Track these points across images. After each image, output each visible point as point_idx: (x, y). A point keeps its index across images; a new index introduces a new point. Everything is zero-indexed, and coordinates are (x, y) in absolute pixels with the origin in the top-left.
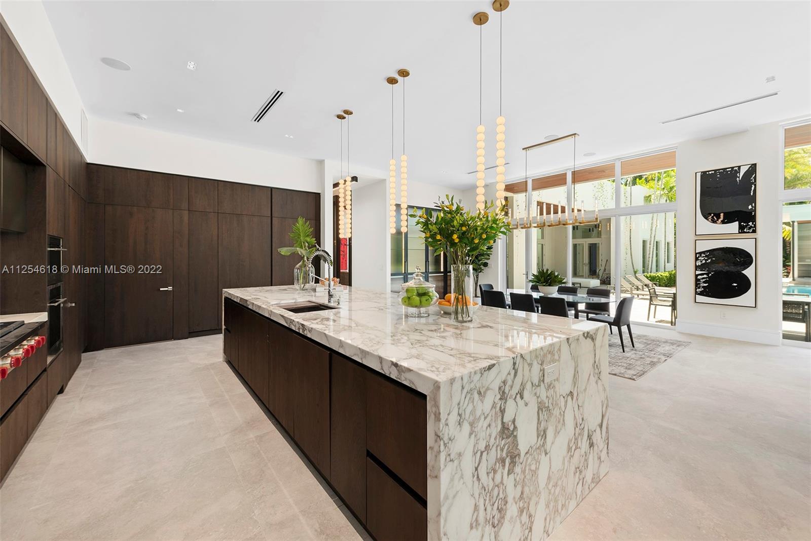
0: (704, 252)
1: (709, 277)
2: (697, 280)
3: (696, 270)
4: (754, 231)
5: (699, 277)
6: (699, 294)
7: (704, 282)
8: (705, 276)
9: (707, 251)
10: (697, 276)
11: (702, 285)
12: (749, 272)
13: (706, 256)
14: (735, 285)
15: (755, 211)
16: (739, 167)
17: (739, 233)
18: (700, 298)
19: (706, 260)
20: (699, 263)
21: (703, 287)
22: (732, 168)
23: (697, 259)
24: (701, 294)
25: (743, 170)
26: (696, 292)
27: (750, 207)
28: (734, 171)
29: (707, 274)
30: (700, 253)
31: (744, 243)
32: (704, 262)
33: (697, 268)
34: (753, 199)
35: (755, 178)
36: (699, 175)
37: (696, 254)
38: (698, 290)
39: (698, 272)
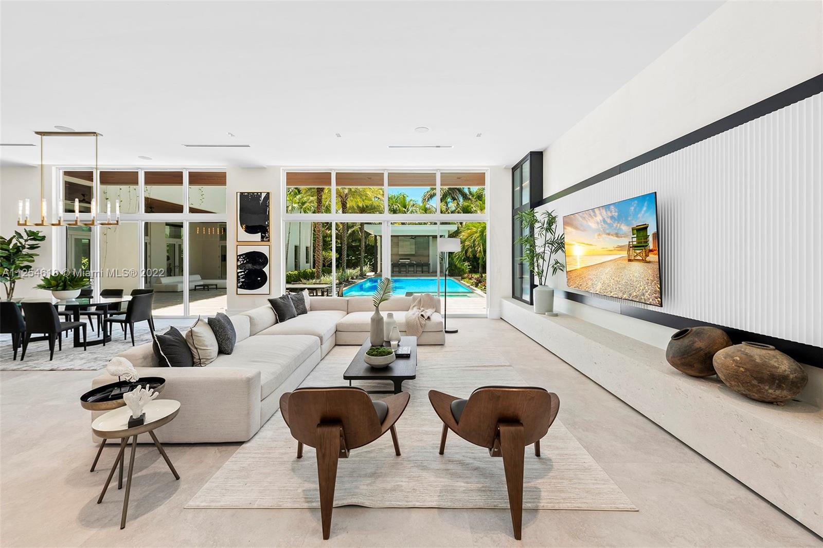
0: (242, 255)
1: (245, 274)
2: (238, 277)
3: (238, 269)
4: (269, 241)
5: (239, 274)
6: (239, 288)
7: (242, 278)
8: (243, 273)
9: (244, 254)
10: (238, 273)
11: (241, 280)
12: (266, 269)
13: (243, 258)
14: (259, 279)
15: (269, 226)
16: (261, 193)
17: (261, 241)
18: (241, 291)
19: (243, 261)
20: (239, 264)
21: (242, 282)
22: (257, 193)
23: (238, 260)
24: (241, 287)
25: (263, 195)
26: (238, 286)
27: (267, 223)
28: (258, 195)
29: (244, 272)
30: (240, 256)
31: (263, 249)
32: (242, 262)
33: (238, 267)
34: (268, 218)
35: (269, 202)
36: (239, 194)
37: (238, 256)
38: (239, 284)
39: (239, 271)
